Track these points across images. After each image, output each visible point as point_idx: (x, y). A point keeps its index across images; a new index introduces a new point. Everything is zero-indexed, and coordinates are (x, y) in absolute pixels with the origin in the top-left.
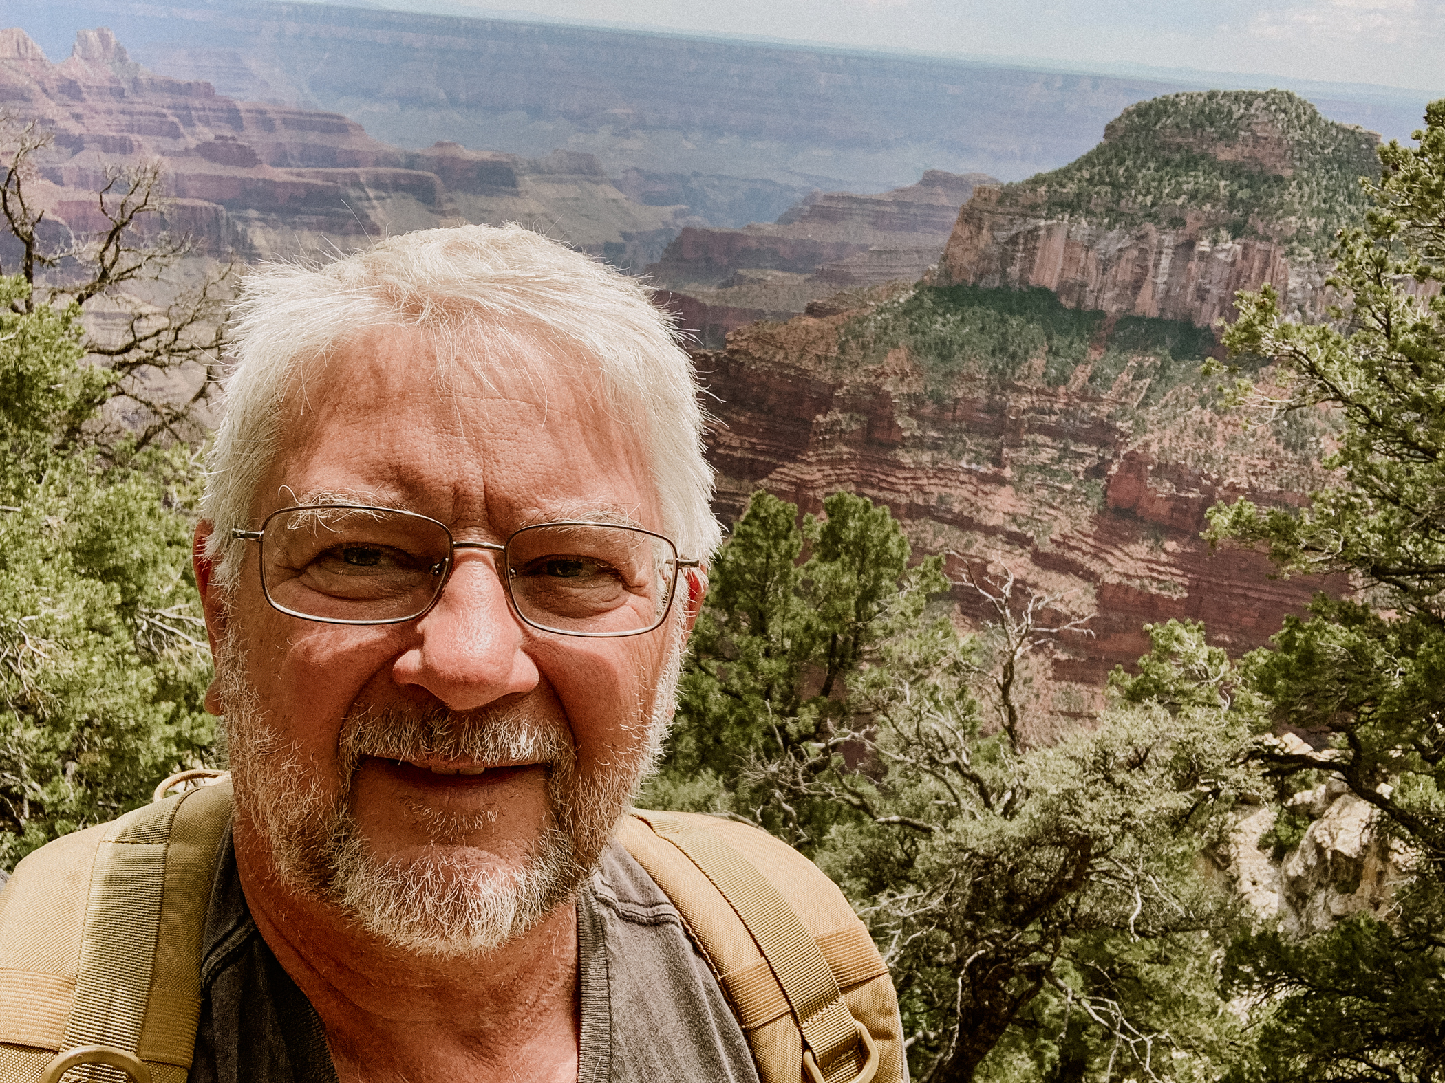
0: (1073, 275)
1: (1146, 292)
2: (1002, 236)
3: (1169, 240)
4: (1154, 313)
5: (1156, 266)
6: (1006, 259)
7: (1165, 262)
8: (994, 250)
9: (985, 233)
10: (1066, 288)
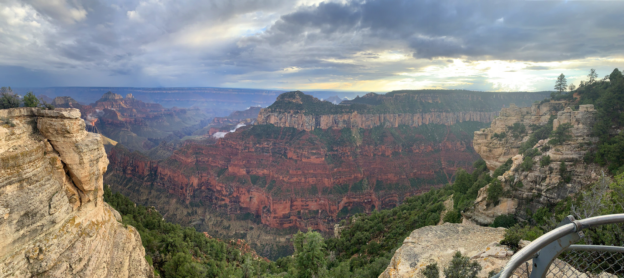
0: (276, 121)
1: (287, 123)
2: (266, 116)
3: (289, 115)
4: (289, 126)
5: (288, 119)
6: (266, 120)
7: (289, 118)
8: (265, 119)
9: (263, 116)
10: (275, 123)
